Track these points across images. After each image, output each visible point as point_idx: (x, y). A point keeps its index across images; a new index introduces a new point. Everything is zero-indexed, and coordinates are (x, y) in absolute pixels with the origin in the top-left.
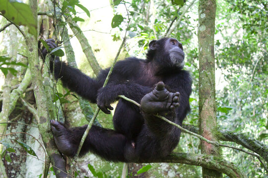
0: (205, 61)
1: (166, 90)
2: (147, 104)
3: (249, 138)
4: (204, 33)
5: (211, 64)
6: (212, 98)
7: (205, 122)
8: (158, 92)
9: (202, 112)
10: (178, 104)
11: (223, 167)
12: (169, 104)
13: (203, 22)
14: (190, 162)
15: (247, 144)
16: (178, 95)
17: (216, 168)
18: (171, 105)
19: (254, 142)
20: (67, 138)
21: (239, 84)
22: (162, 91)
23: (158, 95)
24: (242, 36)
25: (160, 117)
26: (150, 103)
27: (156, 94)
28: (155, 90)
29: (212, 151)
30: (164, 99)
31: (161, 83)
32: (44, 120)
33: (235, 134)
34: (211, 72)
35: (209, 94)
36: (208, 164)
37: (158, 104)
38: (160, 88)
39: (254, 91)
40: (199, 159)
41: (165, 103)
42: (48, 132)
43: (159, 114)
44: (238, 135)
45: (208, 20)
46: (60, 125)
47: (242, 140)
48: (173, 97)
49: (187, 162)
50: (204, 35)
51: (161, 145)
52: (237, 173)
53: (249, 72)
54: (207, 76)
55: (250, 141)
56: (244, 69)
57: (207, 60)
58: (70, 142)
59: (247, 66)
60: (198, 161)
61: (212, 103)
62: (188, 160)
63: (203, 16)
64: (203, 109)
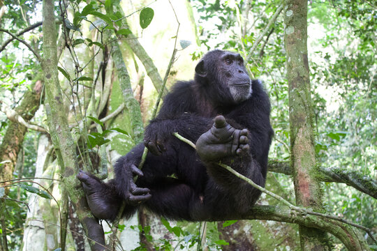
0: (296, 75)
1: (229, 126)
2: (204, 148)
3: (364, 178)
4: (292, 36)
5: (304, 79)
6: (309, 126)
7: (299, 160)
8: (217, 130)
9: (295, 146)
10: (247, 146)
11: (327, 224)
12: (235, 147)
13: (290, 22)
14: (280, 219)
15: (361, 186)
16: (245, 134)
17: (317, 225)
18: (238, 147)
19: (372, 182)
20: (101, 197)
21: (356, 102)
22: (223, 129)
23: (217, 135)
24: (356, 47)
25: (224, 166)
26: (208, 146)
27: (215, 133)
28: (214, 128)
29: (311, 201)
30: (226, 139)
31: (221, 117)
32: (70, 172)
33: (345, 172)
34: (305, 91)
35: (304, 121)
36: (306, 220)
37: (220, 148)
38: (220, 125)
39: (372, 110)
40: (292, 214)
41: (228, 145)
42: (77, 188)
43: (222, 163)
44: (348, 174)
45: (297, 19)
46: (92, 179)
47: (355, 181)
48: (240, 136)
49: (276, 218)
50: (292, 40)
51: (237, 200)
52: (347, 232)
53: (366, 88)
54: (299, 96)
55: (366, 181)
56: (361, 85)
57: (299, 74)
58: (106, 203)
59: (364, 82)
60: (291, 217)
61: (308, 133)
62: (277, 216)
63: (290, 13)
64: (296, 142)
